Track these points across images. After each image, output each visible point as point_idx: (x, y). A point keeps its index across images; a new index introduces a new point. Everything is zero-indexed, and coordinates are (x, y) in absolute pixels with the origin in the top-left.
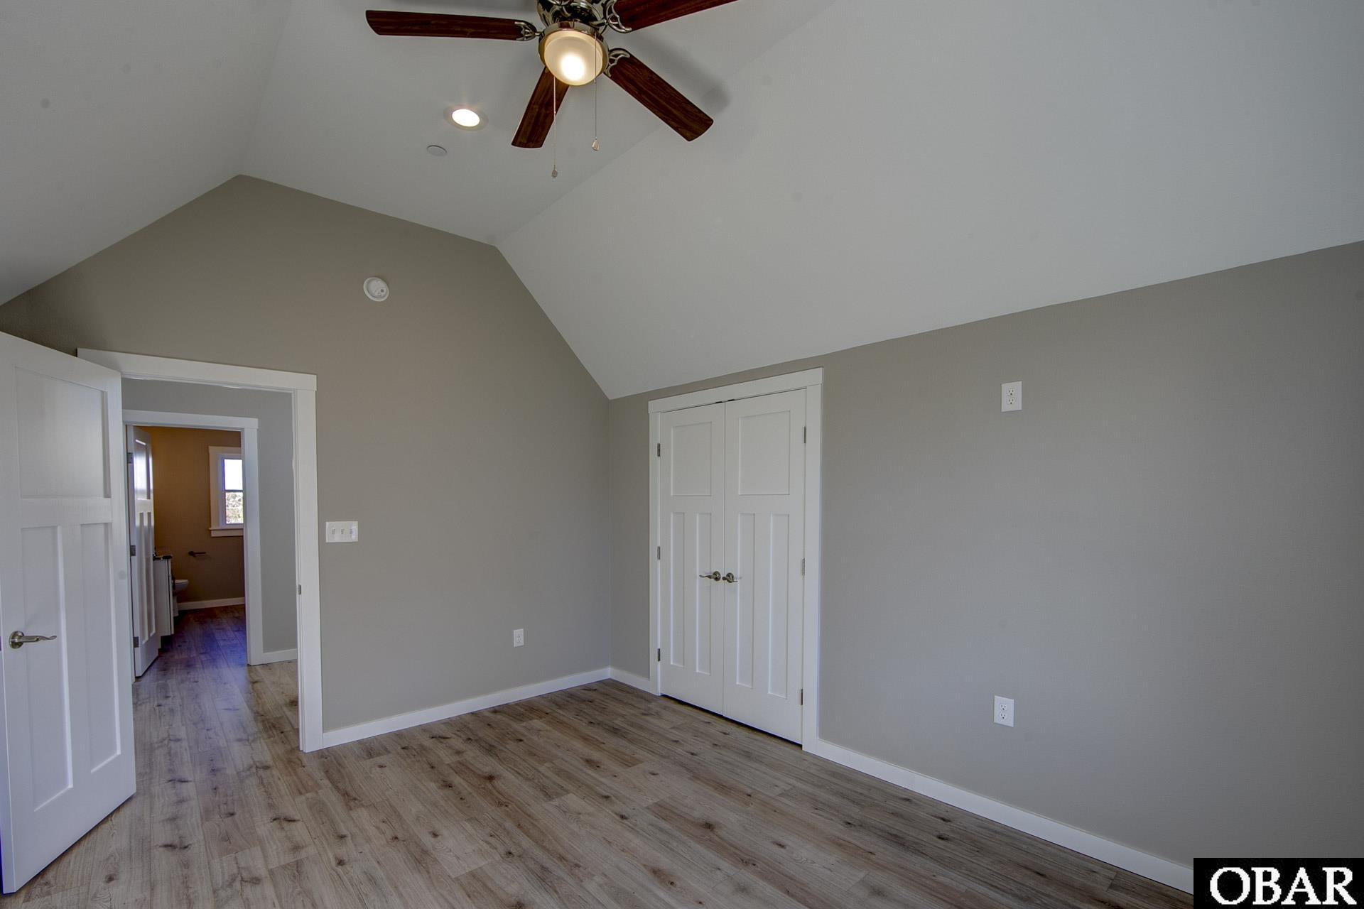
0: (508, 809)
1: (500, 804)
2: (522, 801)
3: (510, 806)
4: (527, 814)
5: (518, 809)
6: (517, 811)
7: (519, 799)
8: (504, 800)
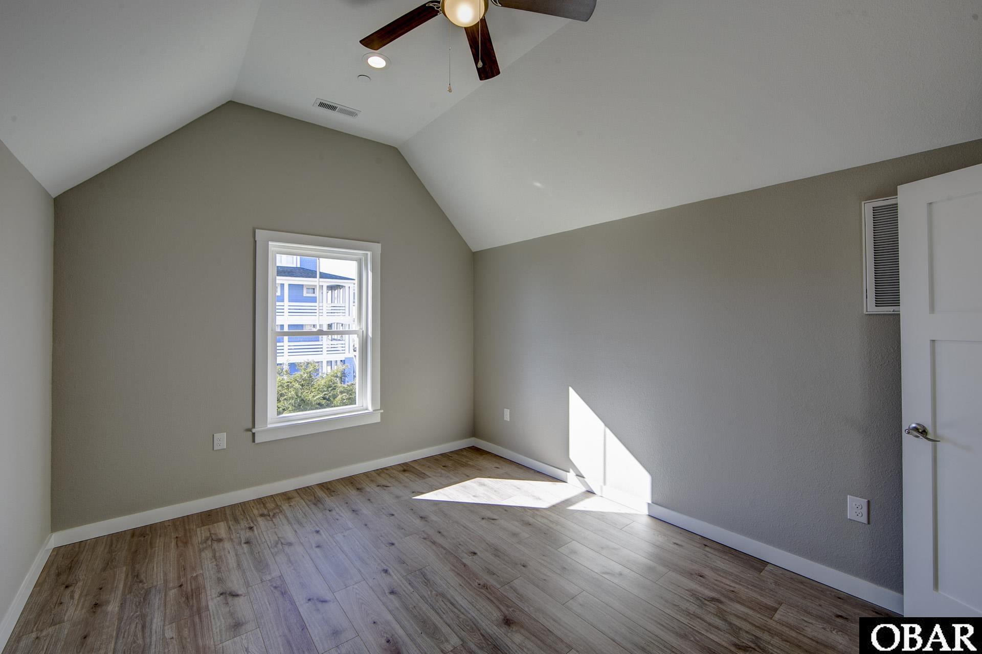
0: (477, 581)
1: (485, 587)
2: (468, 590)
3: (476, 584)
4: (461, 576)
5: (469, 581)
6: (469, 578)
7: (470, 592)
8: (482, 591)
